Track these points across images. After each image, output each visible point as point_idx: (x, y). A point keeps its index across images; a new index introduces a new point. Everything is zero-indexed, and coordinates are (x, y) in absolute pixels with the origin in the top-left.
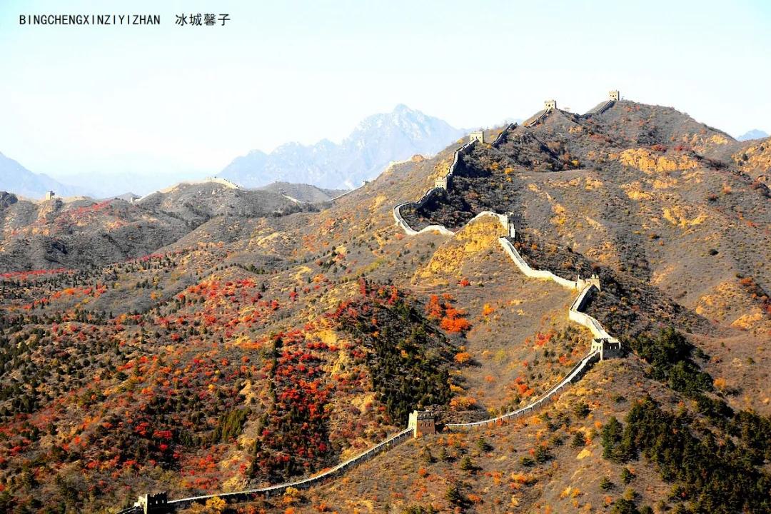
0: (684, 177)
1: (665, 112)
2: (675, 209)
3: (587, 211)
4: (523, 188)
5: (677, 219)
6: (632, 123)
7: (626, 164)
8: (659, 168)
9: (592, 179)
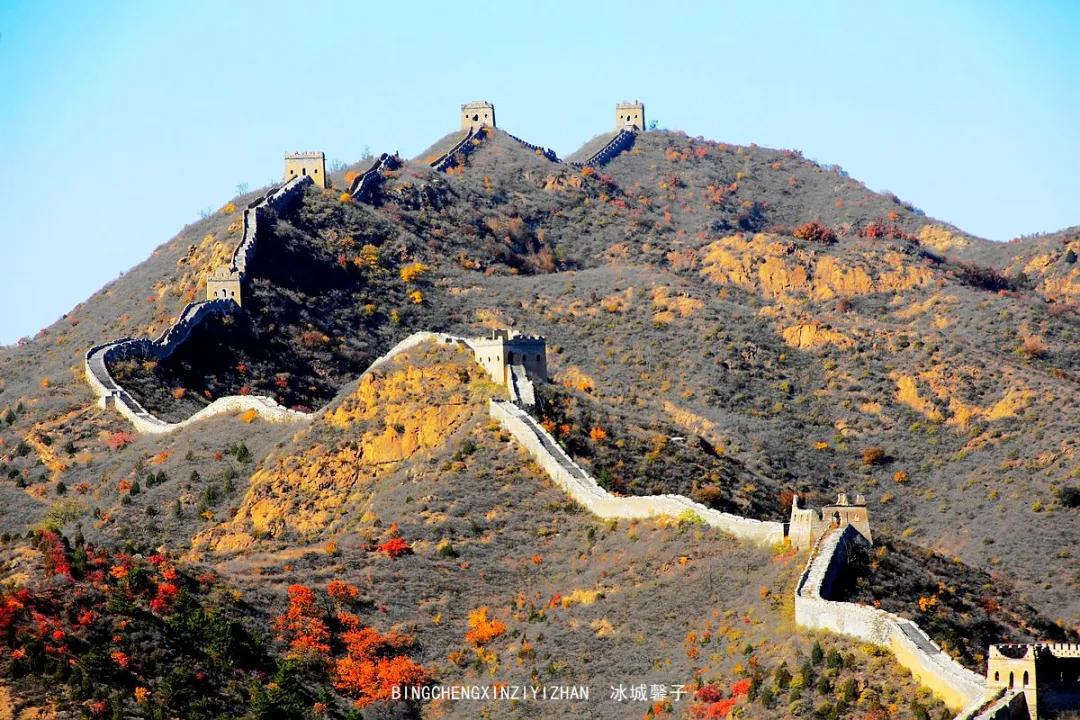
2: (932, 375)
3: (666, 385)
4: (458, 321)
5: (942, 404)
7: (723, 280)
8: (819, 291)
9: (668, 290)
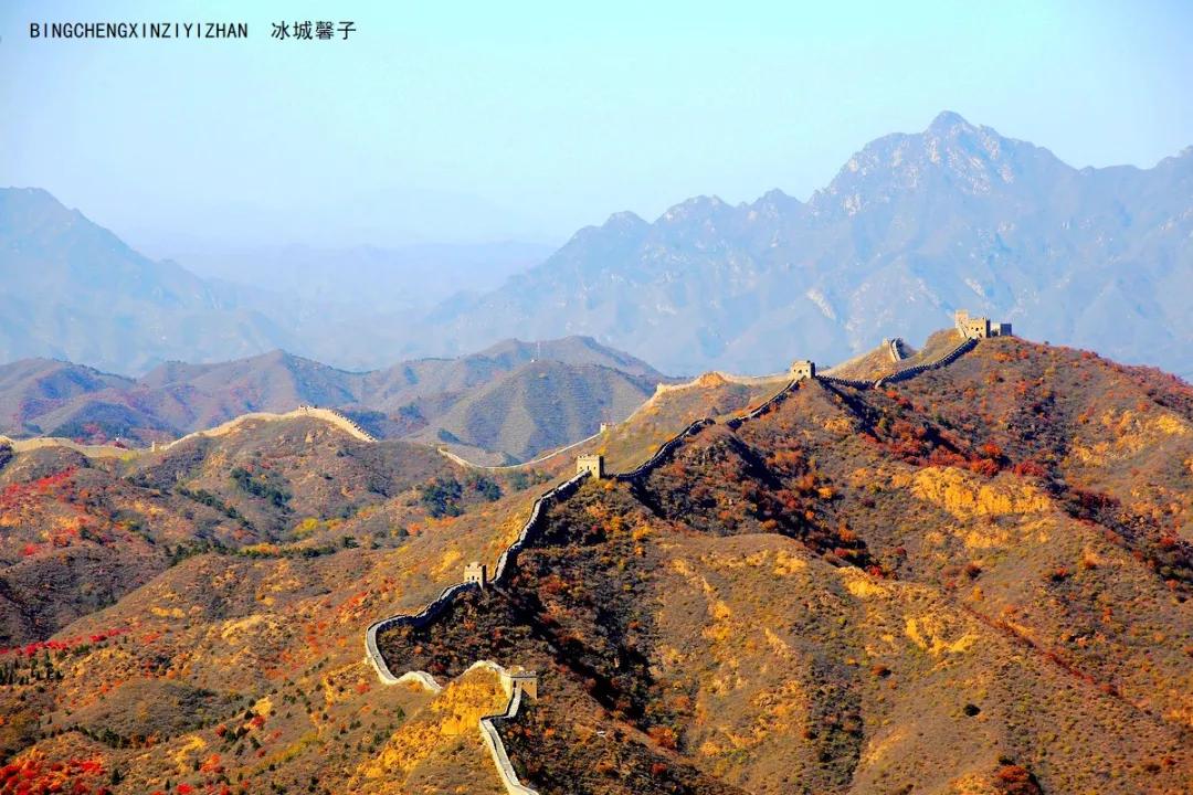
0: (1022, 529)
1: (1076, 364)
2: (926, 619)
3: (769, 617)
4: (662, 566)
5: (928, 639)
6: (1004, 387)
7: (923, 496)
8: (979, 508)
9: (787, 554)
